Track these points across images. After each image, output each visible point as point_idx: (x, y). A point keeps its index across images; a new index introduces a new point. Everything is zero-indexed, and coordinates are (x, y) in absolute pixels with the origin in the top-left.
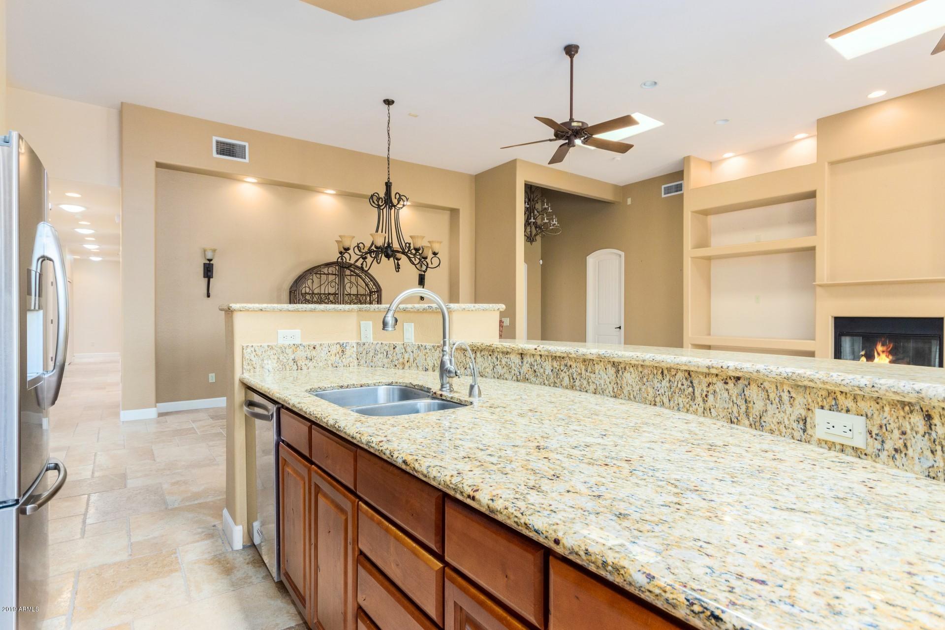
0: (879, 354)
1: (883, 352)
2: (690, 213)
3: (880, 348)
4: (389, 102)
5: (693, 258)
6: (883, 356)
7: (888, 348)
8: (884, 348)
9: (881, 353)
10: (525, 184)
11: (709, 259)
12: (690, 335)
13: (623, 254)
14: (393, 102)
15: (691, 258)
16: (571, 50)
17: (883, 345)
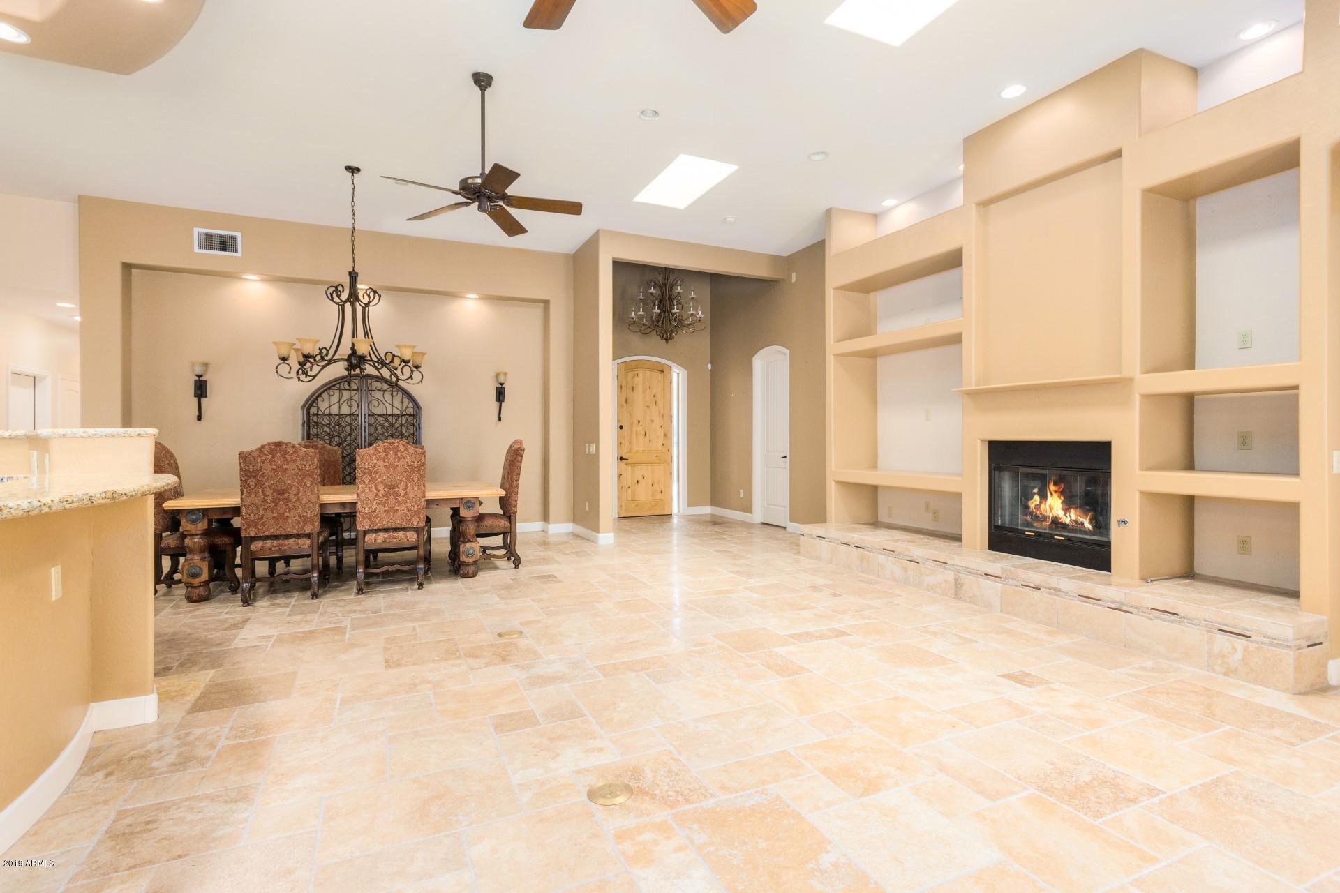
0: (1052, 494)
1: (1055, 492)
2: (832, 291)
3: (1052, 487)
4: (353, 170)
5: (838, 355)
6: (1055, 496)
7: (1060, 488)
8: (1056, 488)
9: (1053, 493)
10: (613, 261)
11: (873, 354)
12: (833, 469)
13: (787, 352)
14: (358, 170)
15: (834, 355)
16: (482, 81)
17: (1055, 484)
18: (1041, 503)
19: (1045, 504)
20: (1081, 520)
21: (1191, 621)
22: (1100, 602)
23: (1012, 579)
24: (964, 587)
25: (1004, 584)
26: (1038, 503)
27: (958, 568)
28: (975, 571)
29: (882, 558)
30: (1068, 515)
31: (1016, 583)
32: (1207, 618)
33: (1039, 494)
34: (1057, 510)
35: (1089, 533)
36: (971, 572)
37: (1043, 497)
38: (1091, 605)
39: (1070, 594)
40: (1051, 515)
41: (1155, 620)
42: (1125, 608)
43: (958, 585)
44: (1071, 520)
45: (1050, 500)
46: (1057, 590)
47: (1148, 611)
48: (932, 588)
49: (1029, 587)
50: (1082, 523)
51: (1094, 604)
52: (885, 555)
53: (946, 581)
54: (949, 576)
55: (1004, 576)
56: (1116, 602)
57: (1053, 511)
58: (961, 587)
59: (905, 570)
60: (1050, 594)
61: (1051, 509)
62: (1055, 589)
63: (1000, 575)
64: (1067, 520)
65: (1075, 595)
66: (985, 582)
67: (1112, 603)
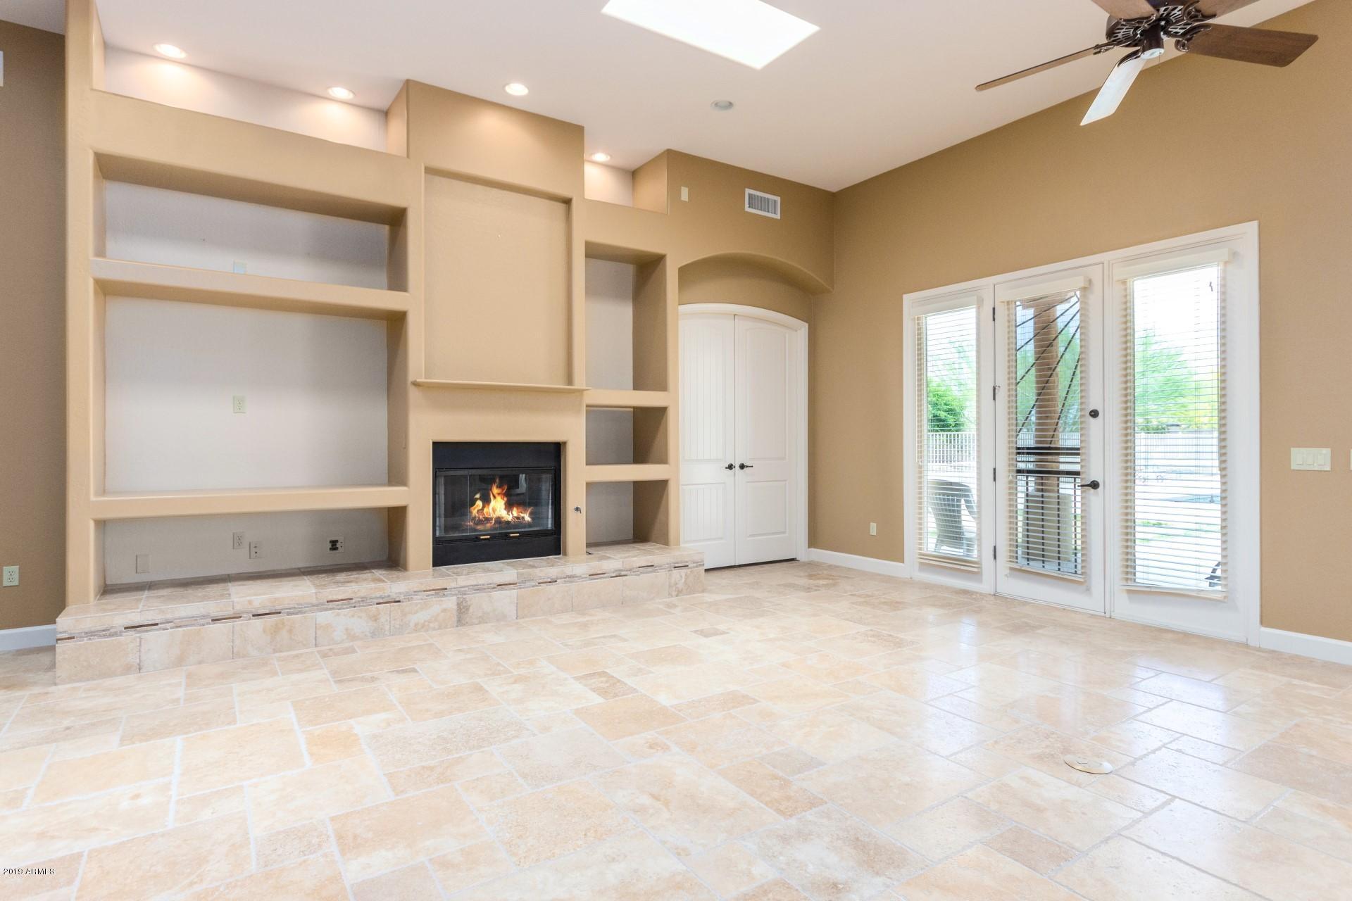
0: (495, 497)
1: (499, 494)
3: (495, 490)
6: (499, 498)
7: (503, 490)
8: (499, 491)
9: (496, 496)
17: (498, 487)
18: (483, 507)
19: (488, 508)
20: (522, 515)
21: (660, 567)
22: (605, 575)
23: (529, 580)
24: (471, 610)
25: (520, 588)
26: (481, 507)
27: (462, 589)
28: (485, 587)
29: (324, 617)
30: (510, 513)
31: (533, 583)
32: (669, 562)
33: (481, 499)
34: (500, 511)
35: (529, 525)
36: (478, 589)
37: (486, 500)
38: (599, 580)
39: (583, 576)
40: (494, 516)
41: (641, 575)
42: (623, 573)
43: (462, 609)
44: (513, 517)
45: (493, 503)
46: (572, 578)
47: (637, 570)
48: (423, 627)
49: (546, 582)
50: (523, 518)
51: (600, 578)
52: (331, 609)
53: (444, 611)
54: (450, 603)
55: (520, 581)
56: (616, 571)
57: (496, 513)
58: (468, 610)
59: (375, 618)
60: (565, 582)
61: (494, 511)
62: (570, 577)
63: (516, 581)
64: (509, 518)
65: (585, 576)
66: (497, 594)
67: (614, 572)
